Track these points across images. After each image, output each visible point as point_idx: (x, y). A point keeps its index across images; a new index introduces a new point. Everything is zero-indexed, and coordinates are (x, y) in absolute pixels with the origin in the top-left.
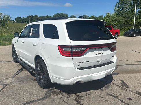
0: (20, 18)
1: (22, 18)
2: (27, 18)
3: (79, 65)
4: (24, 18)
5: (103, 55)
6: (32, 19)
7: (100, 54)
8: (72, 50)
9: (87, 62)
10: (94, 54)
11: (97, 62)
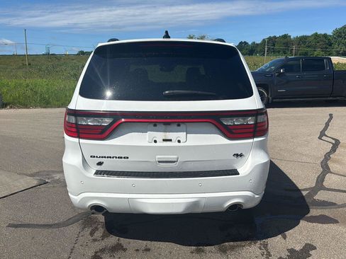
0: (246, 43)
1: (250, 43)
2: (261, 44)
3: (100, 164)
4: (254, 43)
5: (181, 144)
6: (274, 45)
7: (171, 140)
8: (76, 120)
9: (123, 159)
10: (147, 139)
11: (159, 162)
